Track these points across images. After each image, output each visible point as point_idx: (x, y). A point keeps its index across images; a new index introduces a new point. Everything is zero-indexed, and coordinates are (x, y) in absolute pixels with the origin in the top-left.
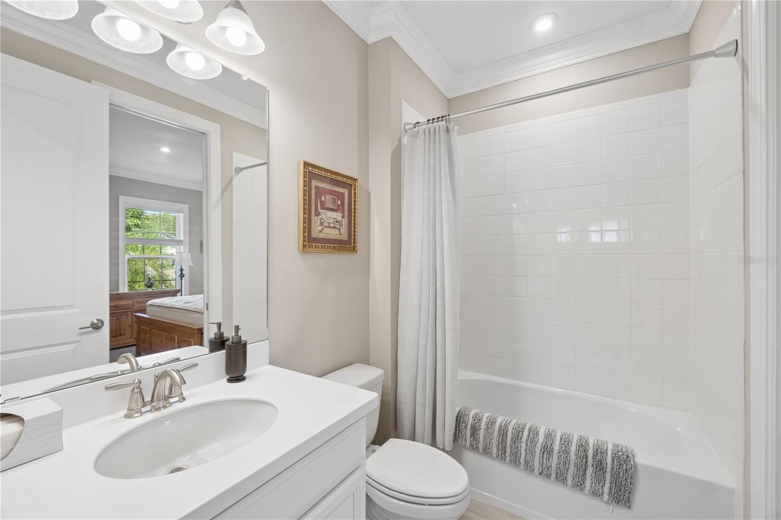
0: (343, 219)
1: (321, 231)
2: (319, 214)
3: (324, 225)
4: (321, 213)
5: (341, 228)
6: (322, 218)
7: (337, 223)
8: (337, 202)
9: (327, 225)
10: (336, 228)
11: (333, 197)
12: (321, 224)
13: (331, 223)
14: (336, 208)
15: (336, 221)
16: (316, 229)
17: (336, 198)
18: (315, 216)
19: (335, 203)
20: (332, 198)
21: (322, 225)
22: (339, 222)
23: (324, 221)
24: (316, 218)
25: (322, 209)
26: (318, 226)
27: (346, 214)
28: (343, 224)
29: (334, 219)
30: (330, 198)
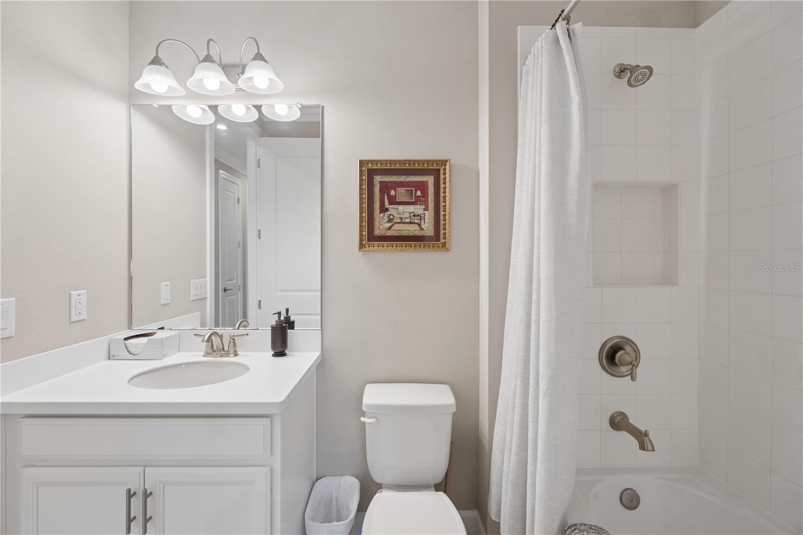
0: (424, 212)
1: (390, 228)
2: (387, 210)
3: (394, 221)
4: (390, 209)
5: (423, 223)
6: (391, 215)
7: (417, 218)
8: (416, 193)
9: (399, 221)
10: (414, 223)
11: (408, 189)
12: (390, 220)
13: (406, 218)
14: (414, 201)
15: (414, 216)
16: (381, 227)
17: (413, 189)
18: (380, 213)
19: (412, 195)
20: (405, 190)
21: (391, 222)
22: (418, 215)
23: (394, 217)
24: (382, 215)
25: (390, 204)
26: (385, 223)
27: (431, 205)
28: (426, 217)
29: (410, 214)
30: (404, 191)
